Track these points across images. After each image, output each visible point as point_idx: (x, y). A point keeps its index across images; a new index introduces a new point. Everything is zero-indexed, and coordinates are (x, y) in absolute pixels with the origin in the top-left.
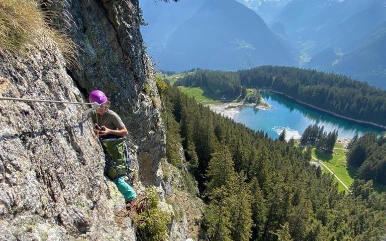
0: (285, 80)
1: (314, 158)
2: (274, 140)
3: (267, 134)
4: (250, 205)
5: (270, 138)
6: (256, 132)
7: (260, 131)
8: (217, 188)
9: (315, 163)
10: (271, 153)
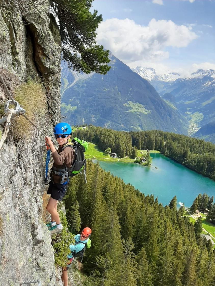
0: (175, 145)
1: (206, 231)
2: (164, 206)
3: (156, 200)
4: (135, 280)
5: (160, 204)
6: (146, 195)
7: (150, 196)
8: (100, 256)
9: (205, 236)
10: (161, 221)
